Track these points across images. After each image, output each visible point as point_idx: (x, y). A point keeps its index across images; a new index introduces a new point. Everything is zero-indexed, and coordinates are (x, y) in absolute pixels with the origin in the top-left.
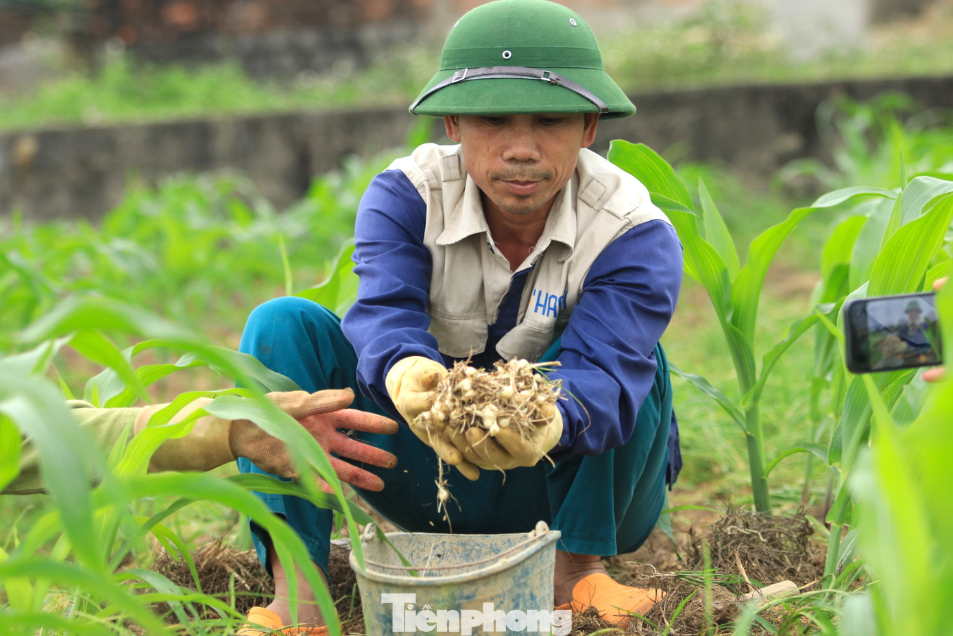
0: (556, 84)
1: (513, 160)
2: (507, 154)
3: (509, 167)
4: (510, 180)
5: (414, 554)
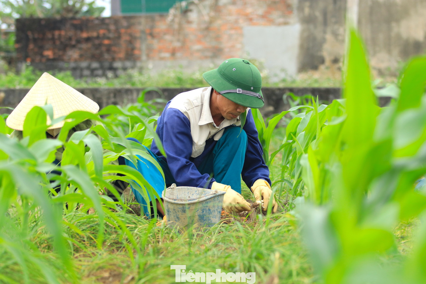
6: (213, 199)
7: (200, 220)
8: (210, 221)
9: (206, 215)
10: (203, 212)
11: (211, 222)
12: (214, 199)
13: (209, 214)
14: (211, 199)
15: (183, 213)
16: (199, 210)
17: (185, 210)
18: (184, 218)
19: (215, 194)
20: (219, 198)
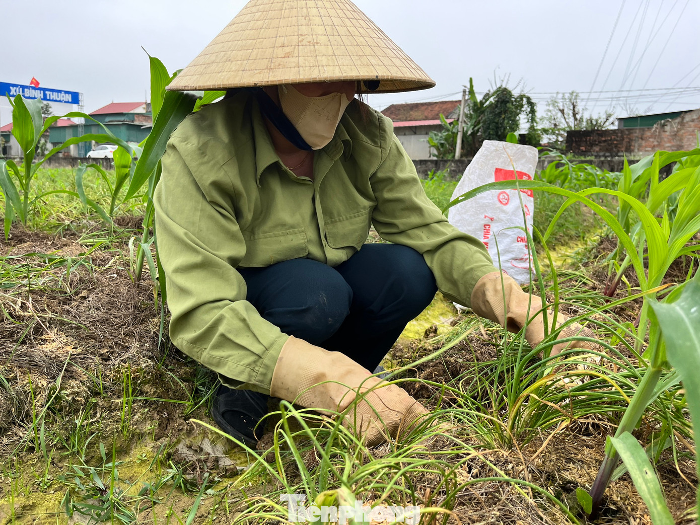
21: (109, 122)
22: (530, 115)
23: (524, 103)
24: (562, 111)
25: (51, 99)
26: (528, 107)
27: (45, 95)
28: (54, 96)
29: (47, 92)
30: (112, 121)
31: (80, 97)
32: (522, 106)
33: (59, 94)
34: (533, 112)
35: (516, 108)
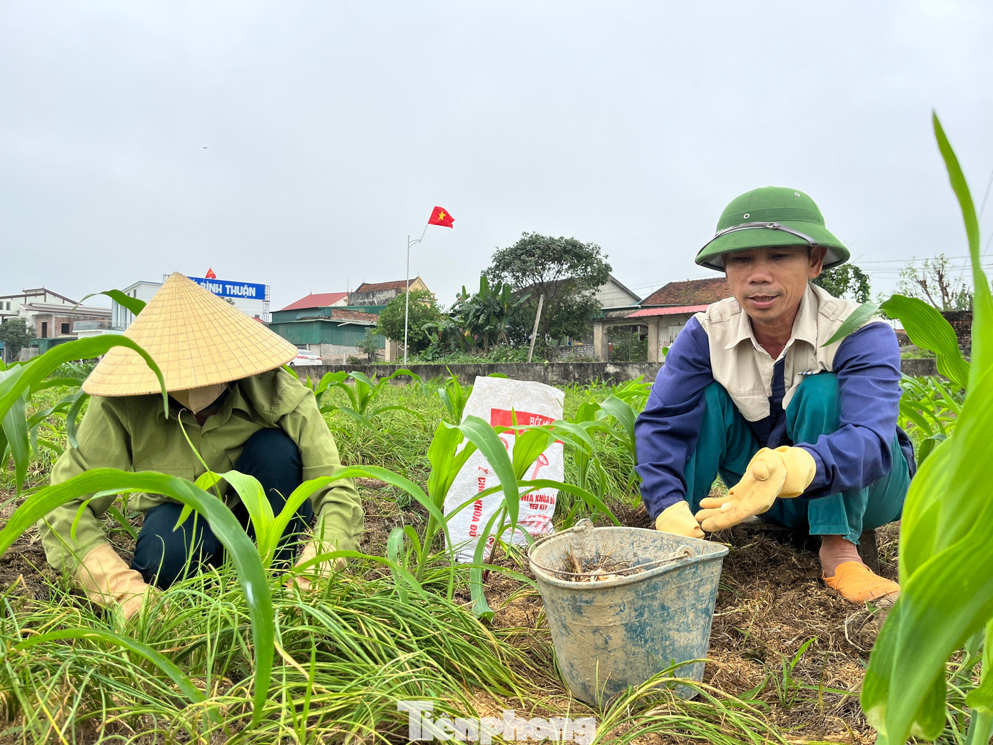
0: (777, 229)
1: (753, 283)
2: (750, 279)
3: (752, 288)
4: (752, 296)
5: (635, 544)
6: (675, 574)
7: (632, 638)
8: (667, 643)
9: (651, 625)
10: (641, 614)
11: (672, 644)
12: (680, 574)
13: (664, 621)
14: (667, 577)
15: (577, 616)
16: (627, 610)
17: (580, 607)
18: (582, 632)
19: (681, 558)
20: (699, 571)
21: (301, 319)
22: (861, 292)
23: (849, 276)
24: (923, 283)
25: (232, 293)
26: (857, 281)
27: (224, 289)
28: (236, 290)
29: (226, 286)
30: (305, 319)
31: (267, 291)
32: (847, 281)
33: (242, 287)
34: (864, 288)
35: (838, 284)
